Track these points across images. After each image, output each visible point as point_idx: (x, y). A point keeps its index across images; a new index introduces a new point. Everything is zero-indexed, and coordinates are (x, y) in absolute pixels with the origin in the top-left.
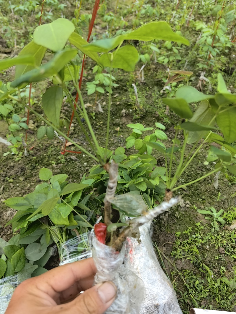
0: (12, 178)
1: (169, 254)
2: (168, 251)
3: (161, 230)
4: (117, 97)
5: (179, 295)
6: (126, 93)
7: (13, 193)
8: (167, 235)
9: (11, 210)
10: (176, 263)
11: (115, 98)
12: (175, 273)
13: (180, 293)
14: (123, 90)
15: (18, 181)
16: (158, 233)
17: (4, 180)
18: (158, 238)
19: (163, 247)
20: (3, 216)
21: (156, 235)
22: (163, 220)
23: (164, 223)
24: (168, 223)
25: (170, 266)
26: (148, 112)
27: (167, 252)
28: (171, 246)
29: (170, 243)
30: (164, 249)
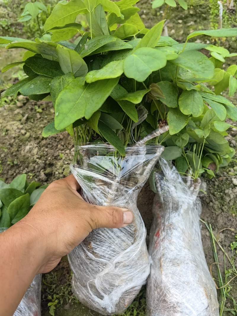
0: (42, 108)
1: (227, 245)
2: (227, 240)
3: (222, 210)
4: (191, 25)
5: (231, 303)
6: (205, 22)
7: (37, 125)
8: (229, 218)
9: (31, 145)
10: (235, 259)
11: (188, 26)
12: (232, 272)
13: (232, 301)
14: (202, 18)
15: (47, 112)
16: (217, 213)
17: (32, 109)
18: (216, 219)
19: (221, 233)
20: (21, 150)
21: (214, 215)
22: (229, 196)
23: (230, 201)
24: (235, 202)
25: (225, 262)
26: (232, 48)
27: (225, 241)
28: (233, 234)
29: (233, 230)
30: (222, 236)
